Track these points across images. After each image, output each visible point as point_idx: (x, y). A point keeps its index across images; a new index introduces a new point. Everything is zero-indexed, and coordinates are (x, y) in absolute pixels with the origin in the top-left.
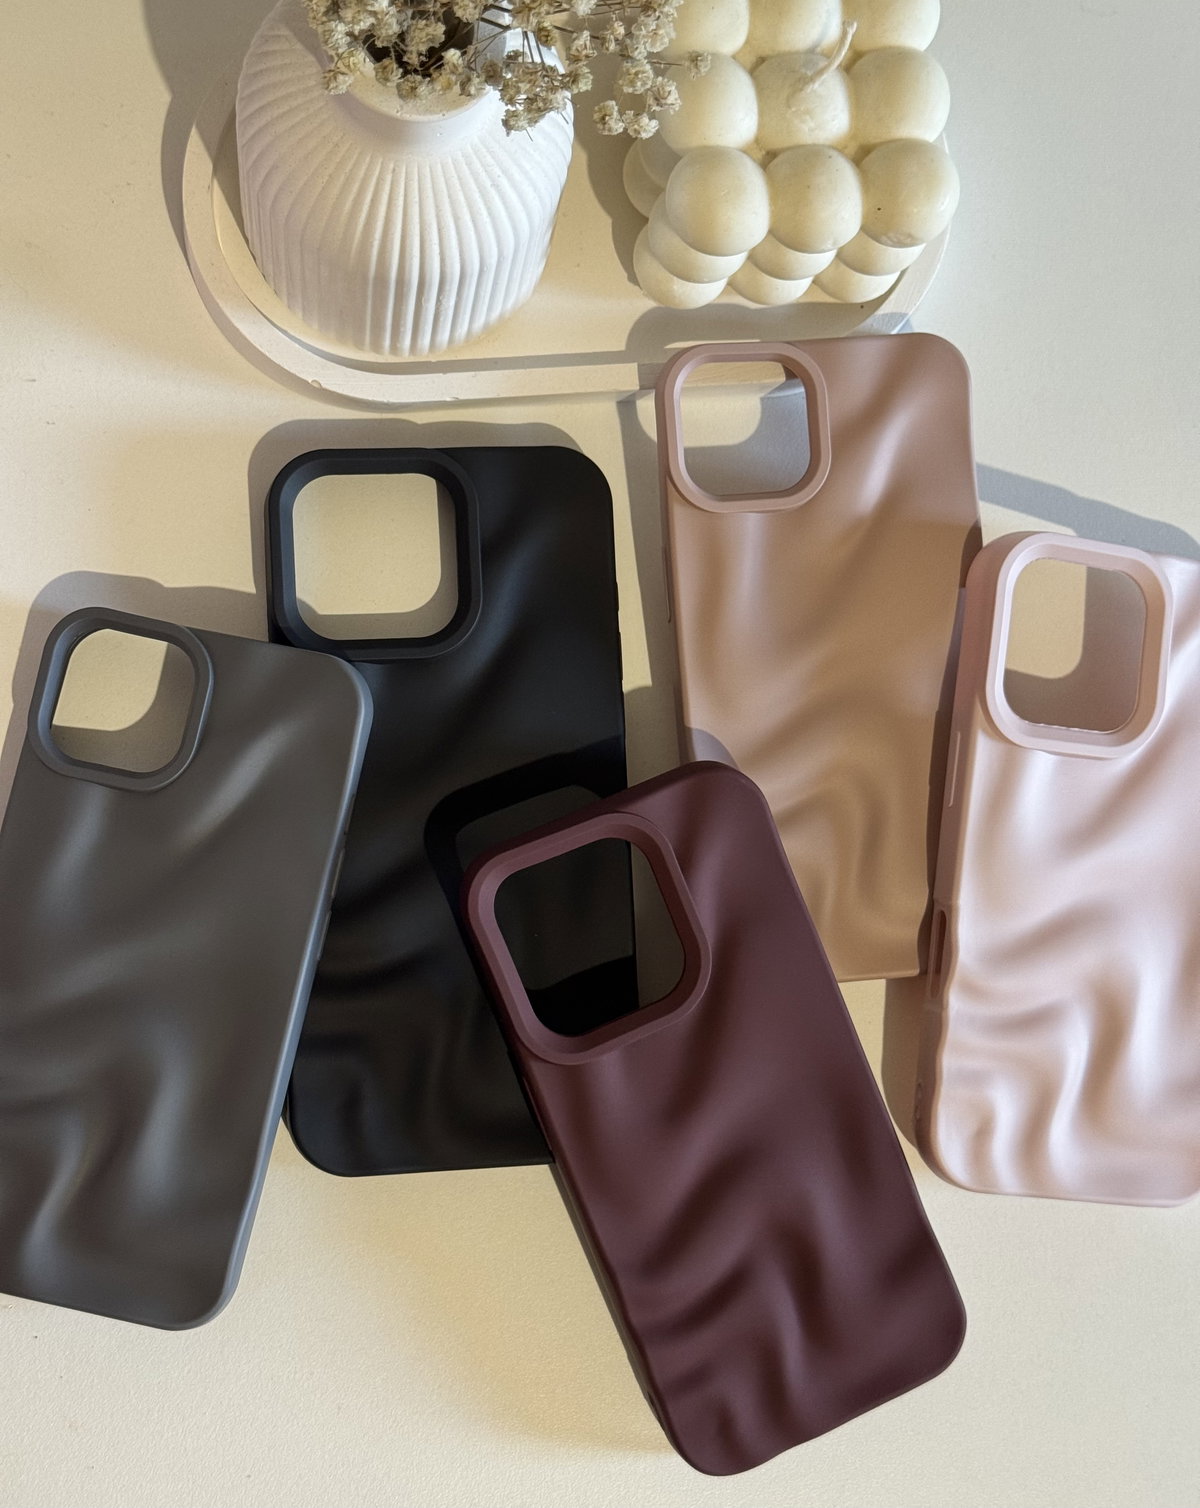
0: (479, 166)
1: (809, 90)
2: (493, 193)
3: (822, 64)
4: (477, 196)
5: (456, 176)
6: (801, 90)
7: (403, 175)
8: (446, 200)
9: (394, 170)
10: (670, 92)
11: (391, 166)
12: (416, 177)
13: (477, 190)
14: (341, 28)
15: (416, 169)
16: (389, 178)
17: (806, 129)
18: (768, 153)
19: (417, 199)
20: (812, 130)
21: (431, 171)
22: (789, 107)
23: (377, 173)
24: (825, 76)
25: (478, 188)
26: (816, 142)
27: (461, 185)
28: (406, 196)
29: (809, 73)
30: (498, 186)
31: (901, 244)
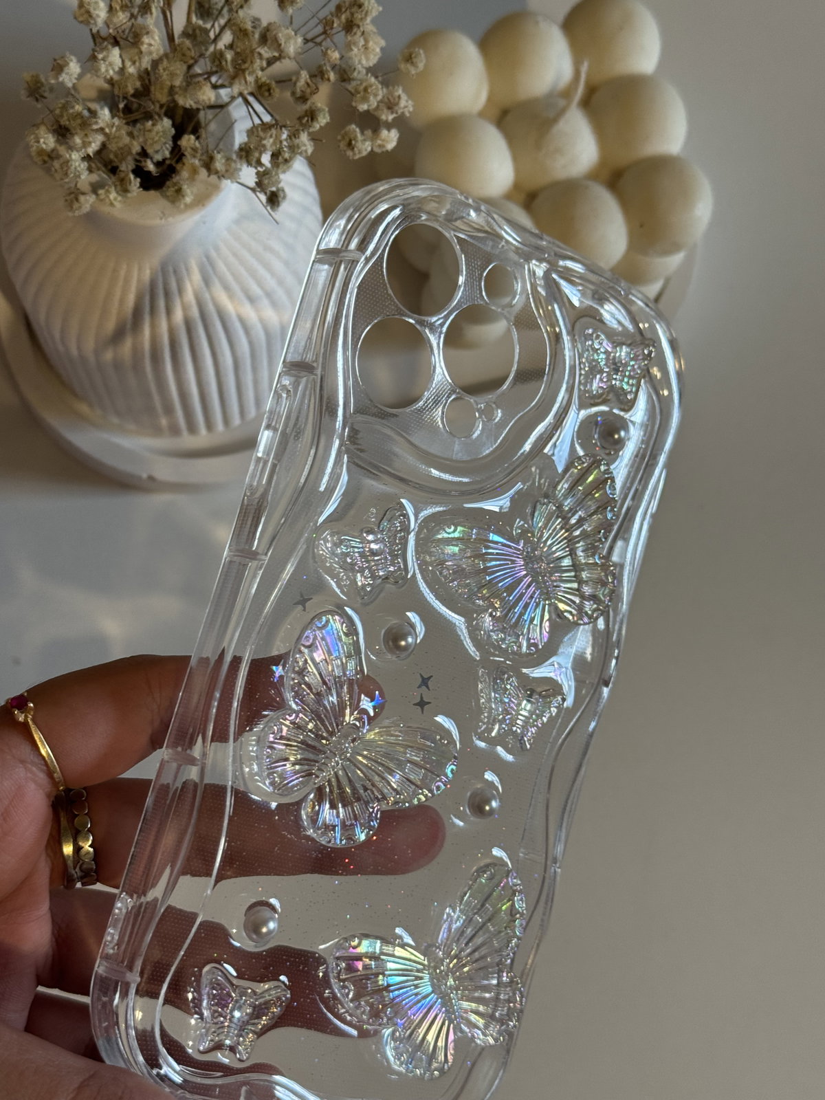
1: (555, 130)
10: (399, 97)
14: (75, 156)
20: (565, 166)
24: (568, 114)
29: (554, 115)
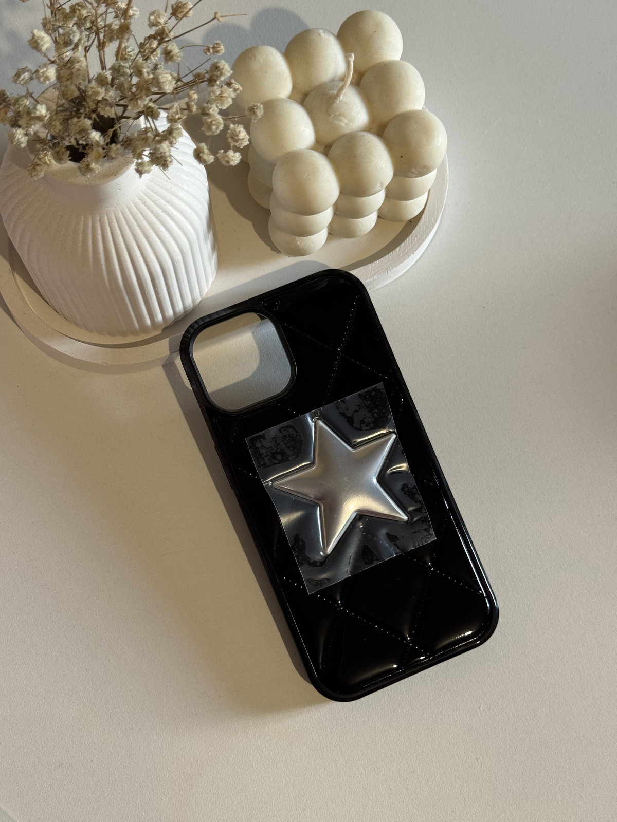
0: (151, 202)
1: (338, 102)
2: (164, 216)
3: (341, 84)
4: (155, 221)
5: (139, 213)
6: (334, 103)
7: (107, 221)
8: (137, 228)
9: (100, 220)
11: (98, 218)
12: (115, 221)
13: (154, 217)
15: (113, 215)
16: (98, 225)
17: (344, 125)
18: (326, 146)
19: (119, 233)
20: (346, 124)
21: (123, 214)
22: (330, 115)
23: (90, 224)
24: (345, 91)
25: (155, 216)
26: (352, 131)
27: (144, 217)
28: (112, 233)
29: (335, 92)
30: (166, 211)
31: (421, 174)
